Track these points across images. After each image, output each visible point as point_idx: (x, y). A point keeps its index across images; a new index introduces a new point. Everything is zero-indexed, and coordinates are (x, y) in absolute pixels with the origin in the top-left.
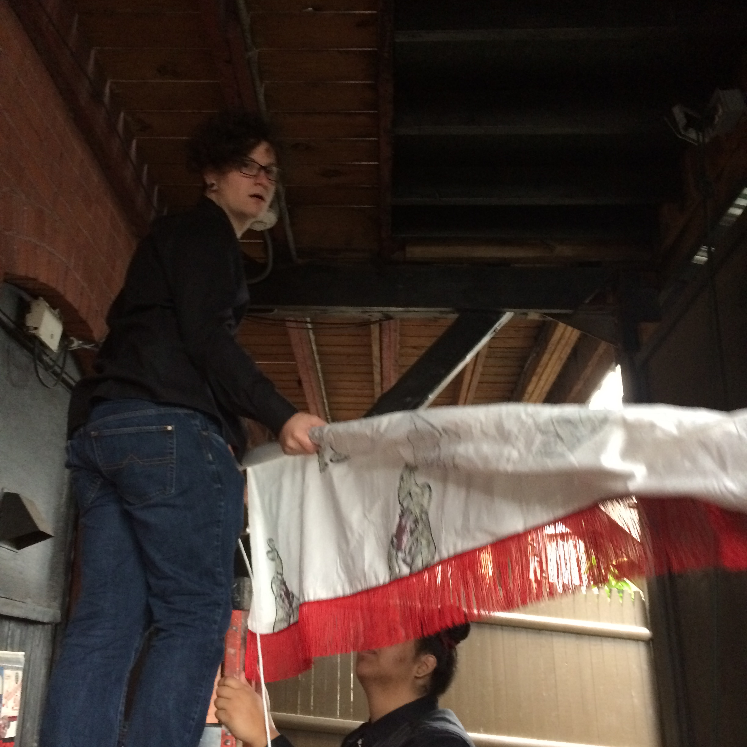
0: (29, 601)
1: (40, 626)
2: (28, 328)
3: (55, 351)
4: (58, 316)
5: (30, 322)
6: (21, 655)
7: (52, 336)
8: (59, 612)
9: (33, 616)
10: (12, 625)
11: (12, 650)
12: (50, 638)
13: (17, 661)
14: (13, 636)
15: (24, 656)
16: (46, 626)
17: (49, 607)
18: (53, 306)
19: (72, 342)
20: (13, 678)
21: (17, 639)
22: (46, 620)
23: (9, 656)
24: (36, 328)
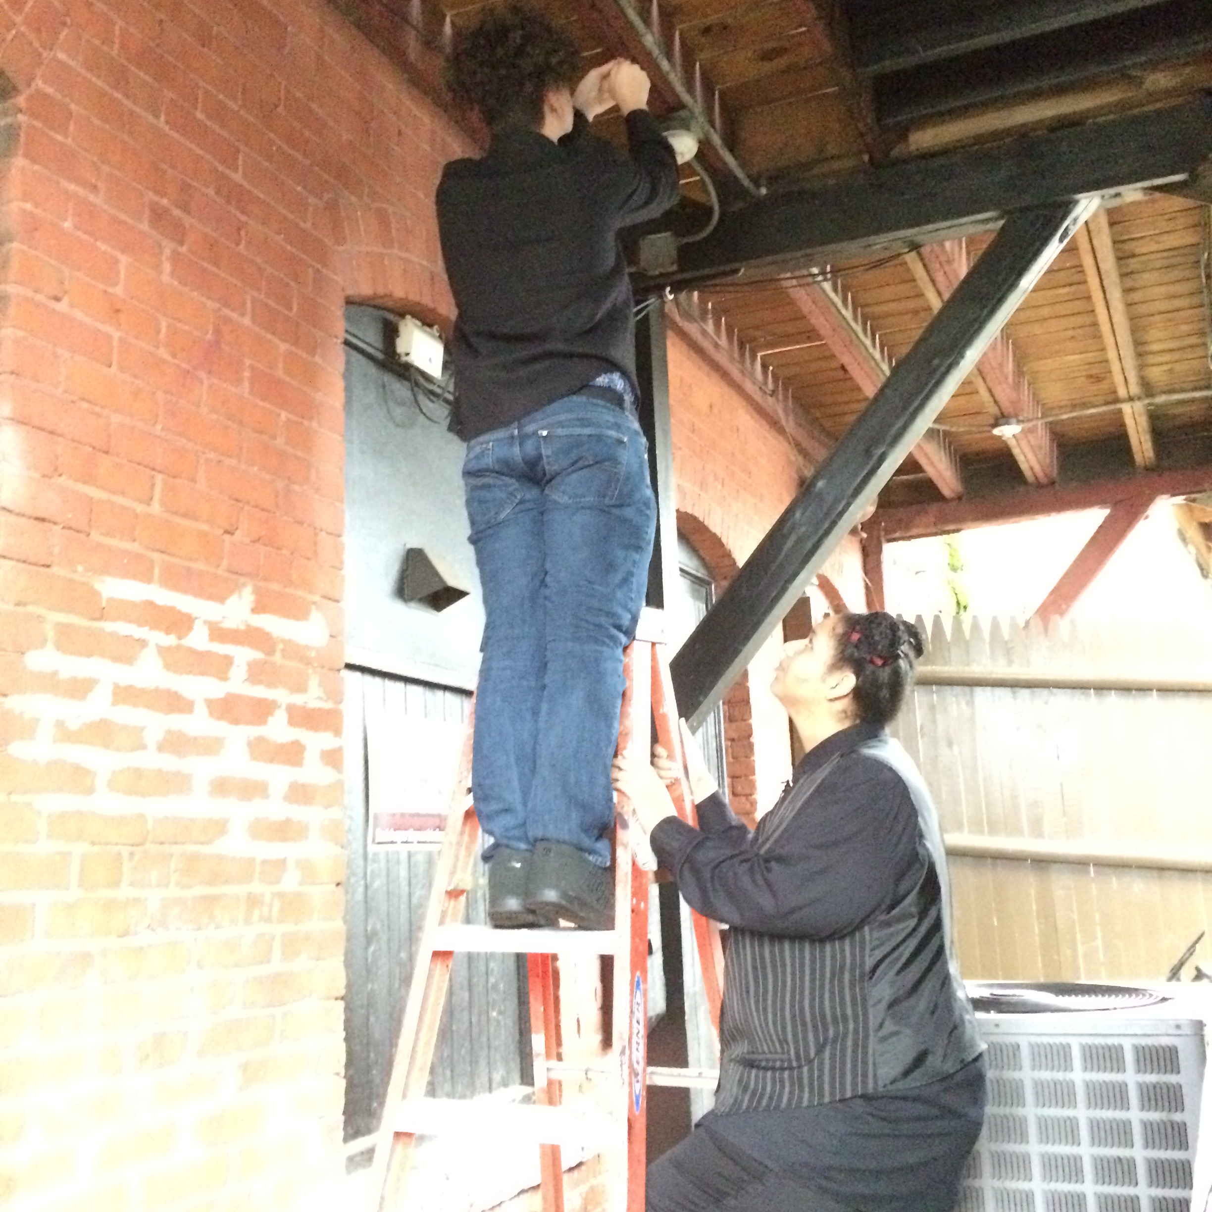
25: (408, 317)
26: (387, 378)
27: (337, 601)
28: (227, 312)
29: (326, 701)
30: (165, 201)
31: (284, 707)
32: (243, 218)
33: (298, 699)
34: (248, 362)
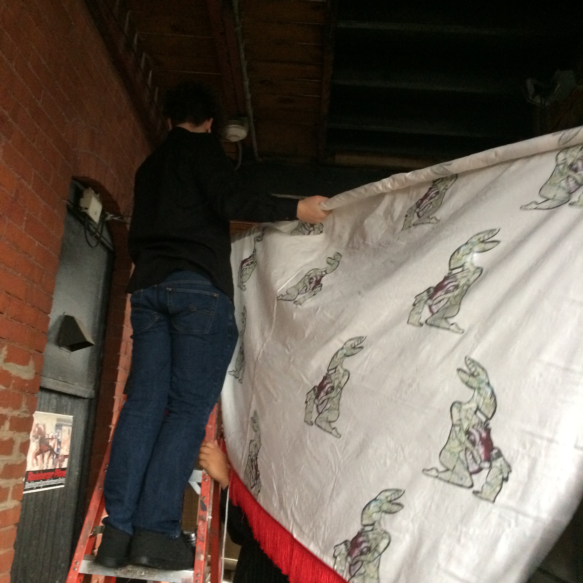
0: (77, 384)
1: (82, 400)
2: (81, 208)
3: (97, 223)
4: (99, 199)
5: (83, 203)
6: (71, 417)
7: (96, 213)
8: (93, 391)
9: (79, 394)
10: (67, 398)
11: (66, 414)
12: (87, 407)
13: (69, 421)
14: (67, 406)
15: (73, 418)
16: (85, 400)
17: (88, 388)
18: (96, 193)
19: (107, 216)
20: (67, 432)
21: (69, 407)
22: (86, 396)
23: (65, 418)
24: (87, 209)
25: (90, 188)
26: (71, 219)
27: (41, 352)
28: (23, 181)
29: (28, 413)
30: (6, 113)
31: (9, 418)
32: (38, 127)
33: (16, 413)
34: (27, 212)
